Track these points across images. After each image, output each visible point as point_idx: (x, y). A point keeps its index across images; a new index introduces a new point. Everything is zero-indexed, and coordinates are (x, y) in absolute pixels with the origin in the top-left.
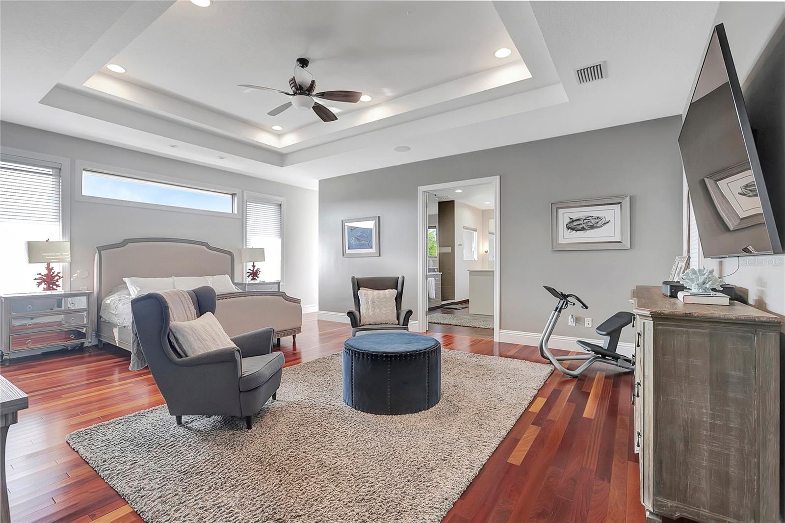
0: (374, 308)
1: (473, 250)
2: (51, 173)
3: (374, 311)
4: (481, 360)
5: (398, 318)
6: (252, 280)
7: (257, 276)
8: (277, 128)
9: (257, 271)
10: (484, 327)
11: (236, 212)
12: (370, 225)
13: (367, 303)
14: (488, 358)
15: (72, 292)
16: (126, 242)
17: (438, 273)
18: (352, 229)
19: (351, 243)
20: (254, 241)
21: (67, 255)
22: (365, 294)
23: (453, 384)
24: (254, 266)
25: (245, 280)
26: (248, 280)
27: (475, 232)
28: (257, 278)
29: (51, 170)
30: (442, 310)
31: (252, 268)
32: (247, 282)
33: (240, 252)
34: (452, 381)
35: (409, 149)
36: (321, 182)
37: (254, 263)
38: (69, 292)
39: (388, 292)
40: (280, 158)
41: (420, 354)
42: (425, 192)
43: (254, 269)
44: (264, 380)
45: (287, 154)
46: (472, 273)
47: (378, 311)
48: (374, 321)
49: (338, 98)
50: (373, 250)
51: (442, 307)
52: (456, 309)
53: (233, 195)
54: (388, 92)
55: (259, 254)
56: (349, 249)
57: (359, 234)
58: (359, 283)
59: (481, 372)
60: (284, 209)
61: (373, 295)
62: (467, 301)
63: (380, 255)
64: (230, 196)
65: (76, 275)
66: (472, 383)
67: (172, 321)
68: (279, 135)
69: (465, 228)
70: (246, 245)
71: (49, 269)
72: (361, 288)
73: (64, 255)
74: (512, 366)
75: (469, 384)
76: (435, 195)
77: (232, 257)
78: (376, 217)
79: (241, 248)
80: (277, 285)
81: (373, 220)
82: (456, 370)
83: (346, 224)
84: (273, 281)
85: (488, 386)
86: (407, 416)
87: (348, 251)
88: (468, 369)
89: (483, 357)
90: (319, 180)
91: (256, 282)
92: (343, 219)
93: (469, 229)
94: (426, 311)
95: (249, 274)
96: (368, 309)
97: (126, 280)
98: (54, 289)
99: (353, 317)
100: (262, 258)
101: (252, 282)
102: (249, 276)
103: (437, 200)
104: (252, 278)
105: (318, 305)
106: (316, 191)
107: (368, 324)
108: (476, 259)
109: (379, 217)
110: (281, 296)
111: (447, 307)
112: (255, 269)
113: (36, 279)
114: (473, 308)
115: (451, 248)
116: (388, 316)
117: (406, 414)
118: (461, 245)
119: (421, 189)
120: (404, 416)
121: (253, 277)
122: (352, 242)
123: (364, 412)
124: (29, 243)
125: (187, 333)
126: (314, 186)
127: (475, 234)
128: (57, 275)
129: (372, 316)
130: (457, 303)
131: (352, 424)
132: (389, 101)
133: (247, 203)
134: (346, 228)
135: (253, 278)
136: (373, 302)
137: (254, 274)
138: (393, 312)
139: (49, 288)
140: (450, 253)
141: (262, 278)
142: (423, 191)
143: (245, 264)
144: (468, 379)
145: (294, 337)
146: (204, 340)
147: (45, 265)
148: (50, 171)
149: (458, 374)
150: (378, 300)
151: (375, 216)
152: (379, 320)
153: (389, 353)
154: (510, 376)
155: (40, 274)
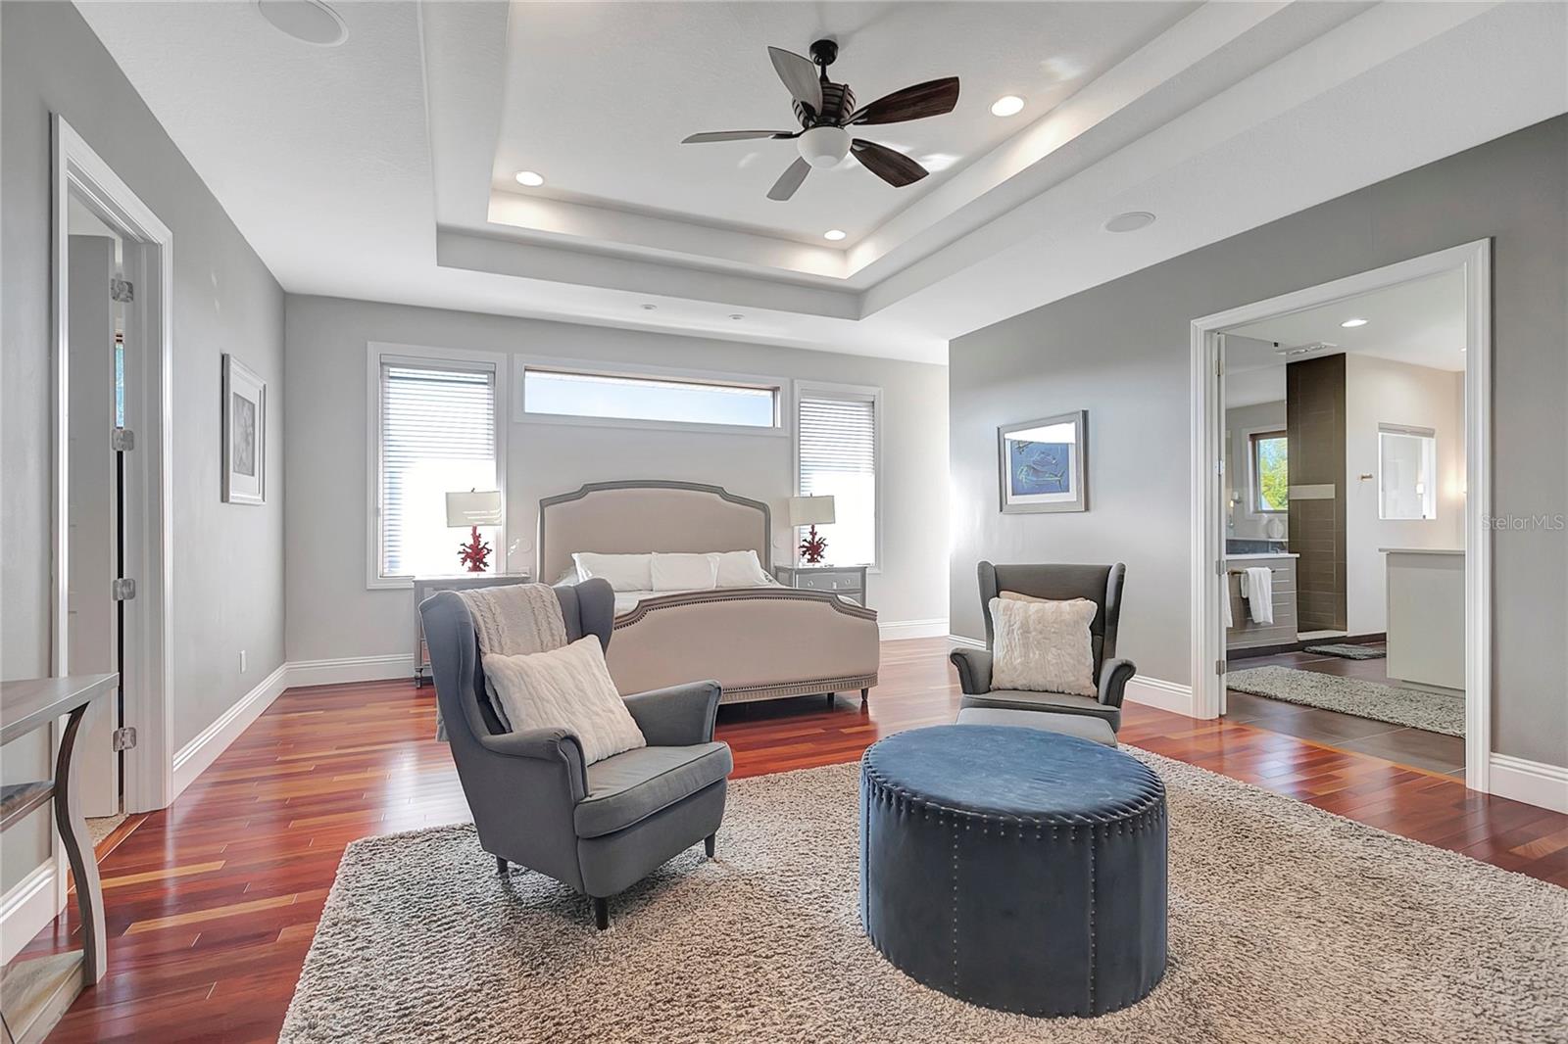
0: (1026, 646)
1: (1420, 489)
2: (486, 381)
3: (1026, 655)
4: (1387, 855)
5: (1096, 681)
6: (809, 561)
7: (819, 555)
8: (835, 235)
9: (819, 544)
10: (1437, 729)
11: (779, 425)
12: (1065, 434)
13: (1010, 632)
14: (1418, 854)
15: (509, 576)
16: (587, 489)
17: (1287, 555)
18: (1021, 447)
19: (1018, 480)
20: (816, 484)
21: (500, 513)
22: (1007, 609)
23: (1235, 931)
24: (813, 534)
25: (796, 562)
26: (803, 563)
27: (1425, 440)
28: (819, 558)
29: (486, 376)
30: (1300, 658)
31: (809, 538)
32: (801, 567)
33: (786, 505)
34: (1236, 917)
35: (1148, 217)
36: (956, 345)
37: (813, 528)
38: (505, 576)
39: (1068, 608)
40: (850, 300)
41: (1062, 828)
42: (1213, 331)
43: (813, 539)
44: (634, 816)
45: (866, 291)
46: (1395, 557)
47: (1037, 656)
48: (1025, 682)
49: (902, 113)
50: (1072, 496)
51: (1302, 646)
52: (1349, 658)
53: (775, 390)
54: (1064, 69)
55: (824, 508)
56: (1013, 495)
57: (1036, 457)
58: (1000, 579)
59: (1368, 907)
60: (880, 409)
61: (1026, 612)
62: (1380, 639)
63: (1087, 509)
64: (770, 393)
65: (514, 547)
66: (1313, 946)
67: (485, 654)
68: (843, 251)
69: (1383, 428)
70: (799, 490)
71: (476, 538)
72: (1002, 593)
73: (492, 514)
74: (1524, 912)
75: (1301, 946)
76: (1276, 344)
77: (766, 515)
78: (1077, 413)
79: (788, 495)
80: (859, 574)
81: (1070, 422)
82: (1270, 876)
83: (1007, 436)
84: (853, 564)
85: (1382, 980)
86: (1012, 1019)
87: (1012, 500)
88: (1318, 883)
89: (1398, 847)
90: (950, 341)
91: (817, 565)
92: (999, 425)
93: (1404, 432)
94: (1219, 663)
95: (805, 549)
96: (1010, 648)
97: (575, 556)
98: (482, 570)
99: (964, 667)
100: (830, 517)
101: (810, 565)
102: (804, 553)
103: (1284, 359)
104: (809, 557)
105: (948, 620)
106: (944, 366)
107: (1009, 686)
108: (1431, 515)
109: (1085, 414)
110: (827, 601)
111: (1318, 649)
112: (816, 539)
113: (460, 553)
114: (1400, 664)
115: (1333, 485)
116: (1064, 672)
117: (1006, 1011)
118: (1370, 477)
119: (1200, 325)
120: (1001, 1016)
121: (812, 555)
122: (1022, 477)
123: (889, 961)
124: (447, 494)
125: (511, 681)
126: (937, 352)
127: (1428, 445)
128: (484, 547)
129: (1020, 668)
130: (1357, 641)
131: (836, 995)
132: (1075, 92)
133: (802, 405)
134: (1008, 444)
135: (812, 557)
136: (1026, 631)
137: (814, 549)
138: (1079, 661)
139: (476, 568)
140: (1332, 499)
141: (831, 557)
142: (1206, 331)
143: (796, 528)
144: (1303, 923)
145: (864, 693)
146: (542, 699)
147: (470, 530)
148: (484, 378)
149: (1271, 894)
150: (1039, 627)
151: (1075, 410)
152: (1038, 680)
153: (957, 805)
154: (1505, 957)
155: (464, 545)
